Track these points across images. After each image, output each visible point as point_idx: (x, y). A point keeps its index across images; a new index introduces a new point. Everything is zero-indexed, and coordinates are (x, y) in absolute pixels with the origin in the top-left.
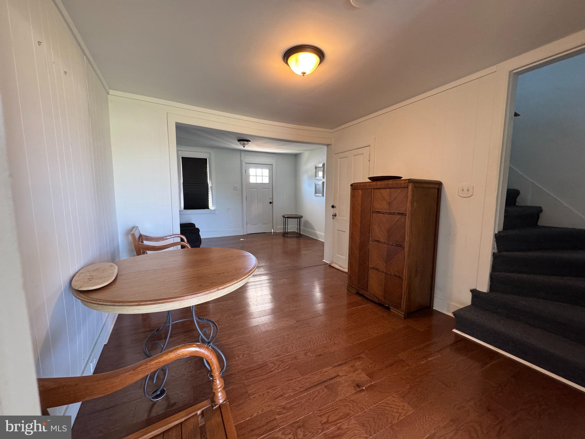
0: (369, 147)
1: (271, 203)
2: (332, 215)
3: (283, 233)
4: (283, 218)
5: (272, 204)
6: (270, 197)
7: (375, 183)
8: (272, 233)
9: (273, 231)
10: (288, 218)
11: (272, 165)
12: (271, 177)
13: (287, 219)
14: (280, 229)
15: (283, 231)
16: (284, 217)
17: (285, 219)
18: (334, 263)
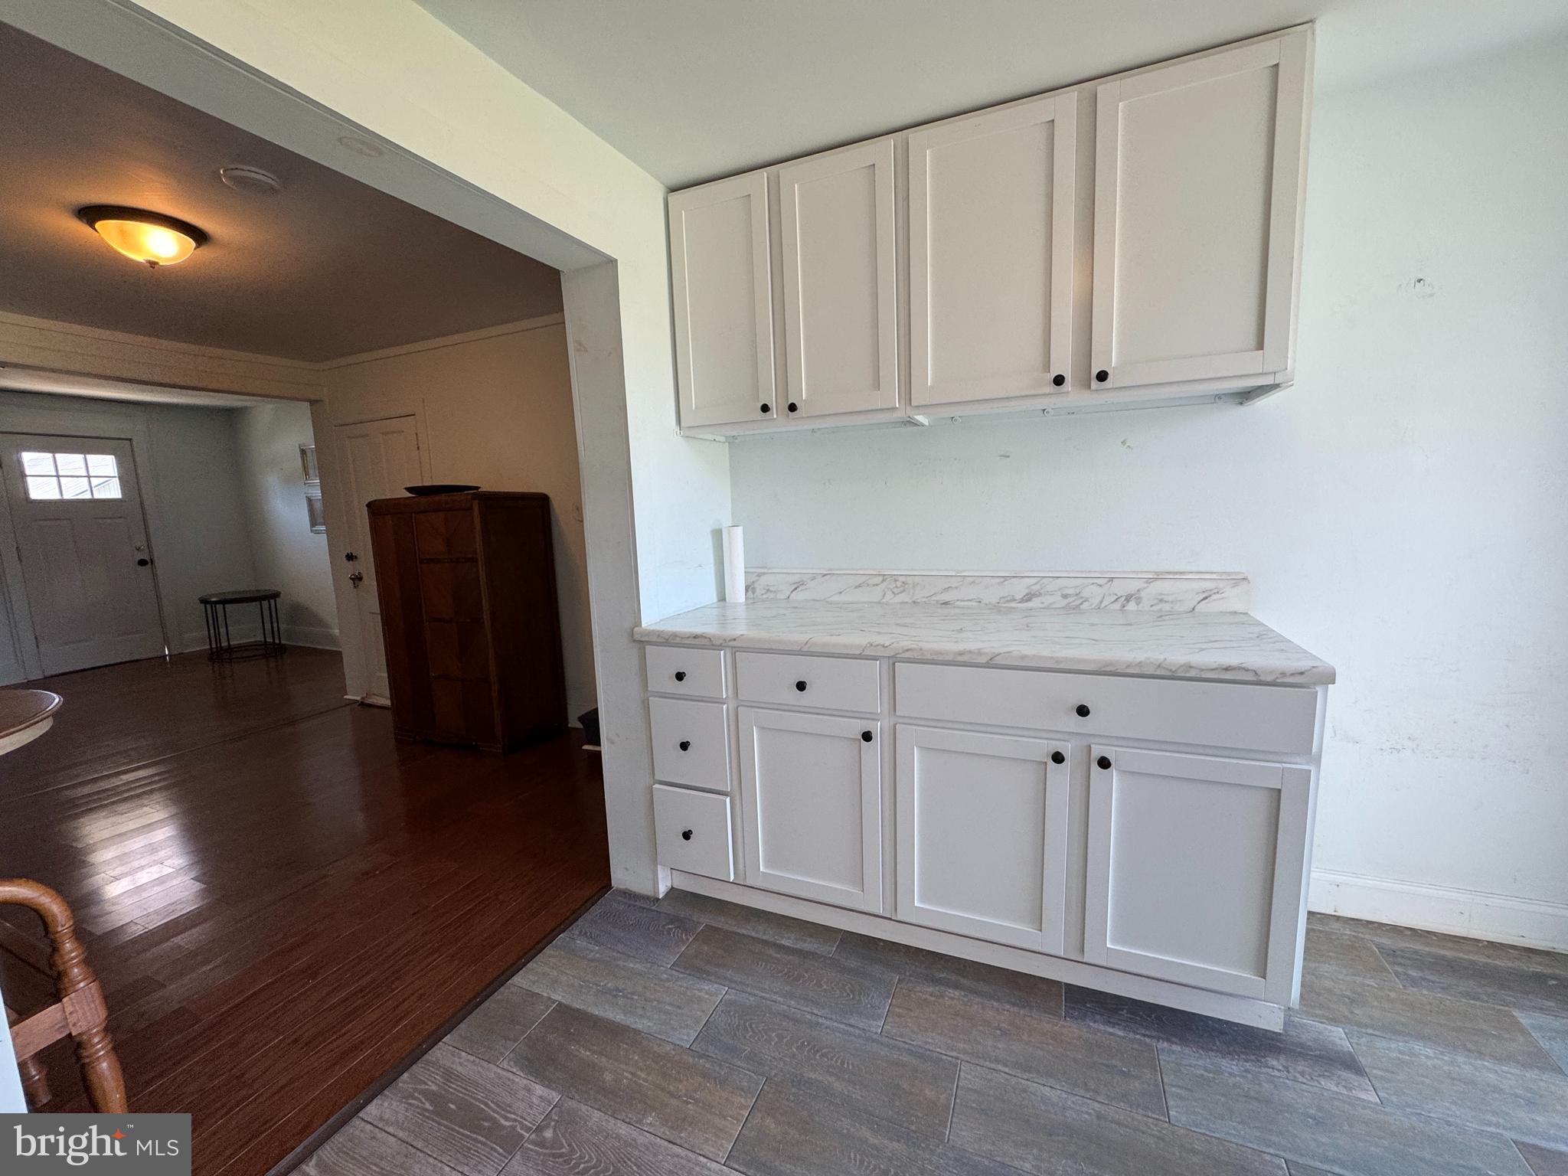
0: (413, 417)
1: (142, 563)
2: (351, 578)
3: (212, 653)
4: (203, 606)
5: (149, 565)
6: (139, 544)
7: (423, 500)
8: (168, 658)
9: (167, 653)
10: (224, 602)
11: (130, 440)
12: (129, 476)
13: (220, 607)
14: (196, 640)
15: (208, 647)
16: (204, 601)
17: (215, 607)
18: (375, 695)
